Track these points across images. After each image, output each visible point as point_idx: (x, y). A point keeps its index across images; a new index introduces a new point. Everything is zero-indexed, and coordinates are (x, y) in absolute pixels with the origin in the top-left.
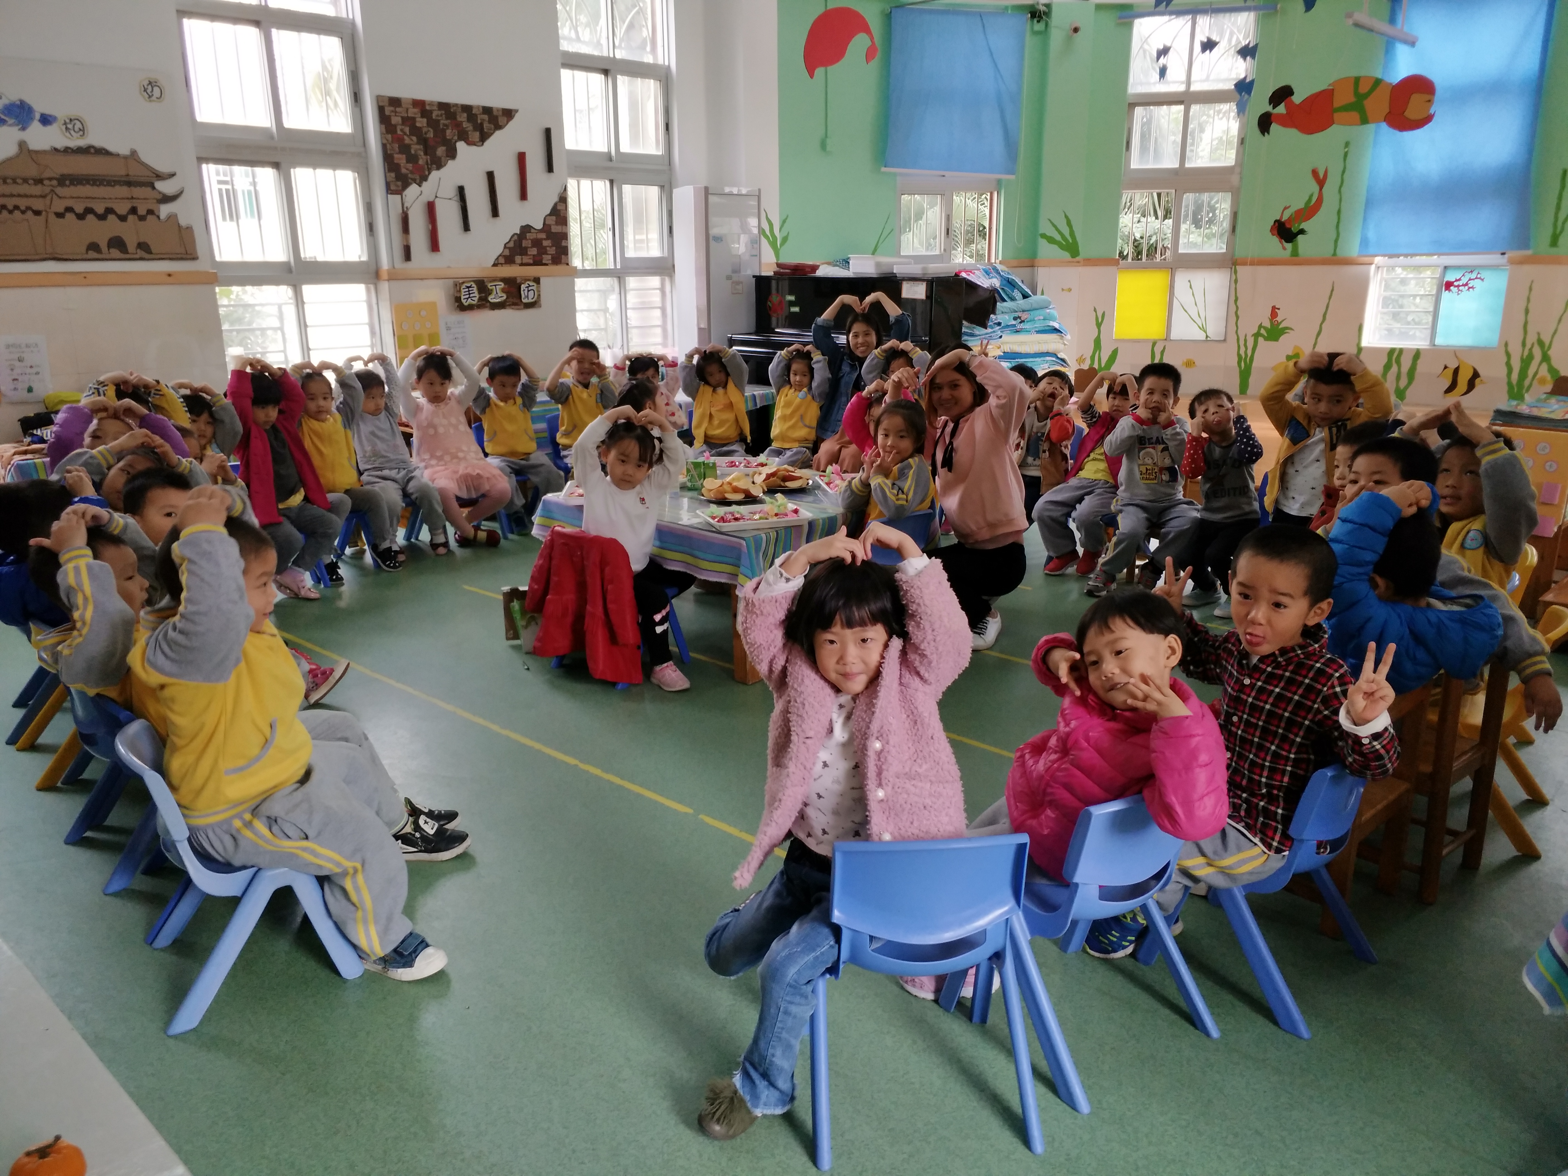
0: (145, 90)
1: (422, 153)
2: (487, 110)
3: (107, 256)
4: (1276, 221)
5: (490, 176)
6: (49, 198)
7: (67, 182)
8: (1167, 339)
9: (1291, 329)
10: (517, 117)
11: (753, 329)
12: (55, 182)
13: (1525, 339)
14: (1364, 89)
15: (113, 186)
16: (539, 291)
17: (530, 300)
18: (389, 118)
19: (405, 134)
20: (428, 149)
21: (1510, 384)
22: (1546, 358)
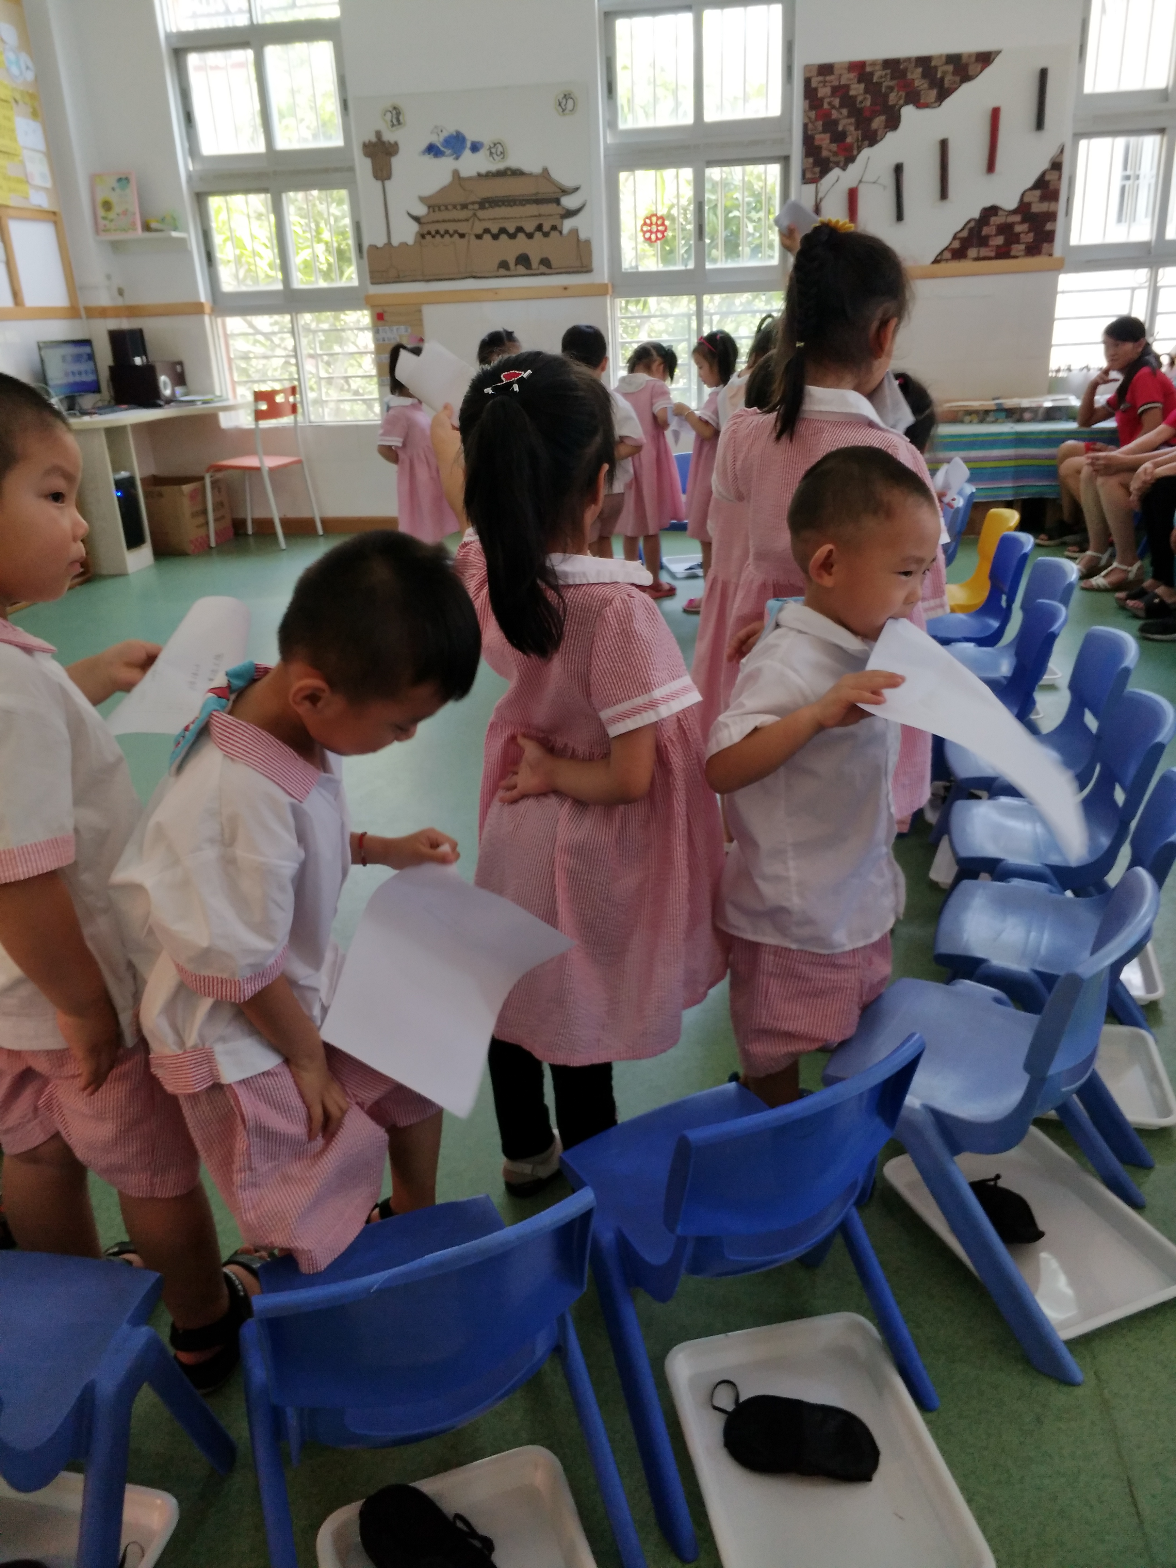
0: (560, 104)
1: (852, 128)
2: (953, 59)
3: (515, 273)
5: (944, 145)
6: (471, 221)
10: (998, 60)
12: (476, 206)
15: (524, 205)
18: (816, 90)
19: (833, 107)
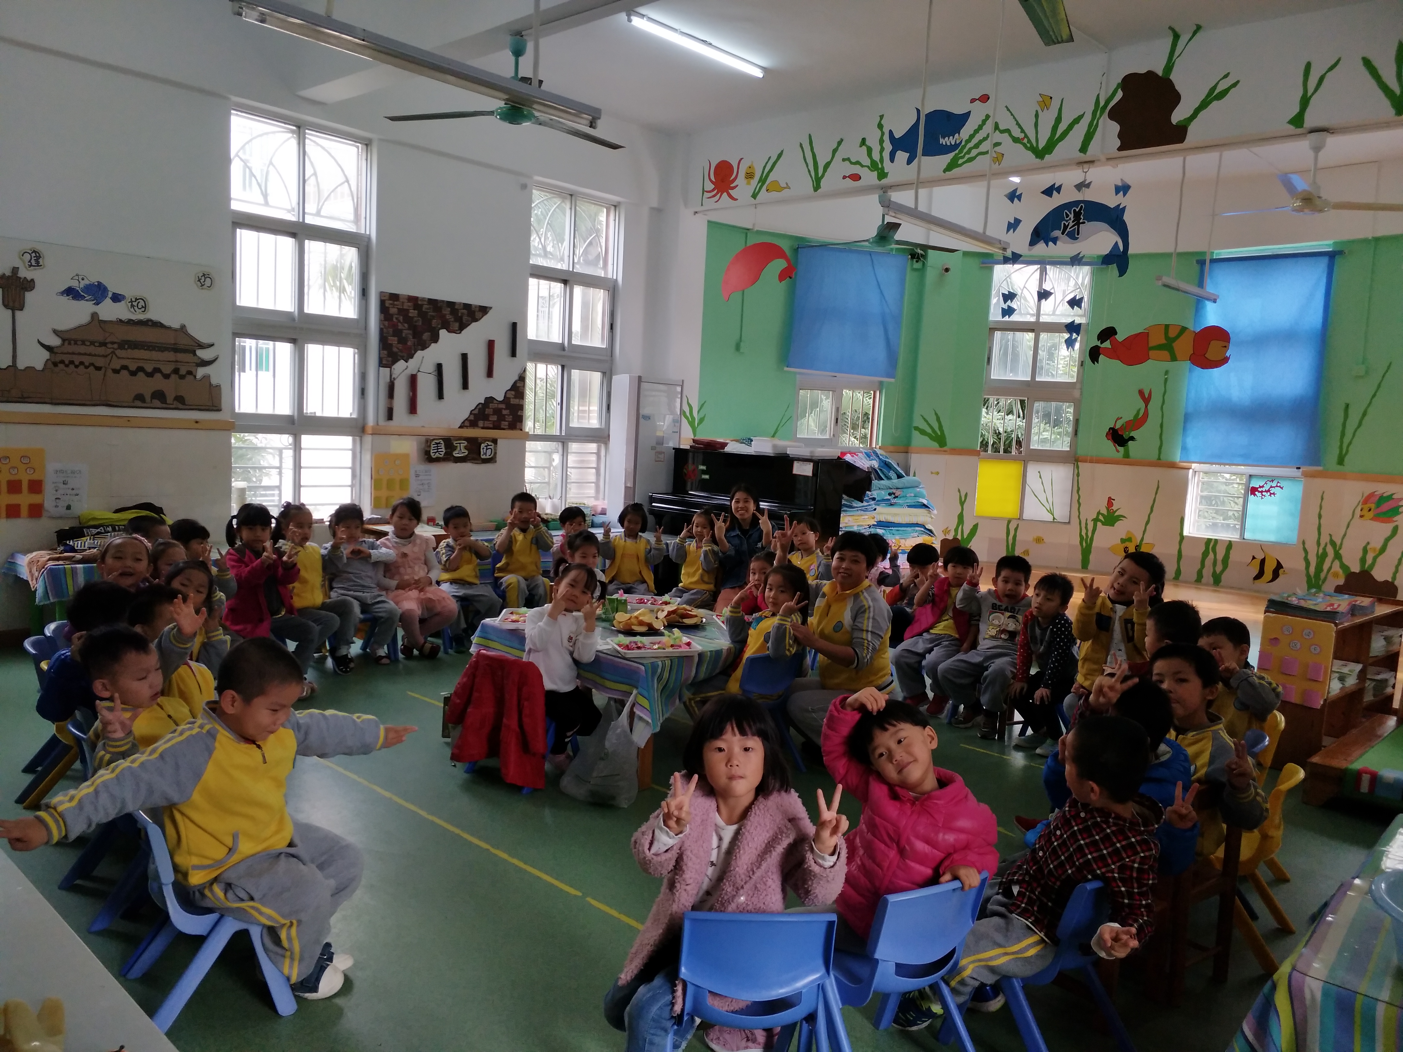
0: (199, 280)
1: (411, 337)
2: (467, 306)
3: (148, 405)
4: (1110, 428)
5: (464, 357)
6: (110, 357)
7: (126, 347)
8: (1020, 518)
9: (1124, 517)
10: (491, 313)
11: (670, 491)
12: (116, 346)
13: (1319, 538)
14: (1172, 334)
15: (162, 351)
16: (495, 450)
17: (488, 457)
18: (388, 309)
19: (399, 321)
20: (417, 334)
21: (1308, 575)
22: (1338, 556)
